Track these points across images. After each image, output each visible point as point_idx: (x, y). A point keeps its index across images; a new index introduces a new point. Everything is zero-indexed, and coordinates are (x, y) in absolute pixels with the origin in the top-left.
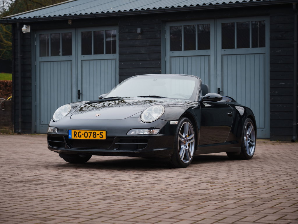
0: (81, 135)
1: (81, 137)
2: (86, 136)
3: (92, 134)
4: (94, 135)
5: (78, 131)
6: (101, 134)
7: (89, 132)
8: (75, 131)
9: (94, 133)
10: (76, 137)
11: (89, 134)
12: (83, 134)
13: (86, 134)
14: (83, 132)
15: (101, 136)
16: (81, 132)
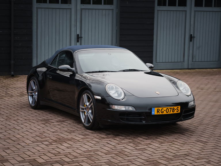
0: (163, 111)
1: (163, 113)
2: (167, 111)
3: (172, 110)
4: (173, 110)
5: (160, 109)
6: (178, 109)
7: (170, 108)
8: (158, 108)
9: (173, 109)
10: (159, 113)
11: (170, 110)
12: (165, 110)
13: (167, 110)
14: (165, 109)
15: (177, 111)
16: (163, 109)
